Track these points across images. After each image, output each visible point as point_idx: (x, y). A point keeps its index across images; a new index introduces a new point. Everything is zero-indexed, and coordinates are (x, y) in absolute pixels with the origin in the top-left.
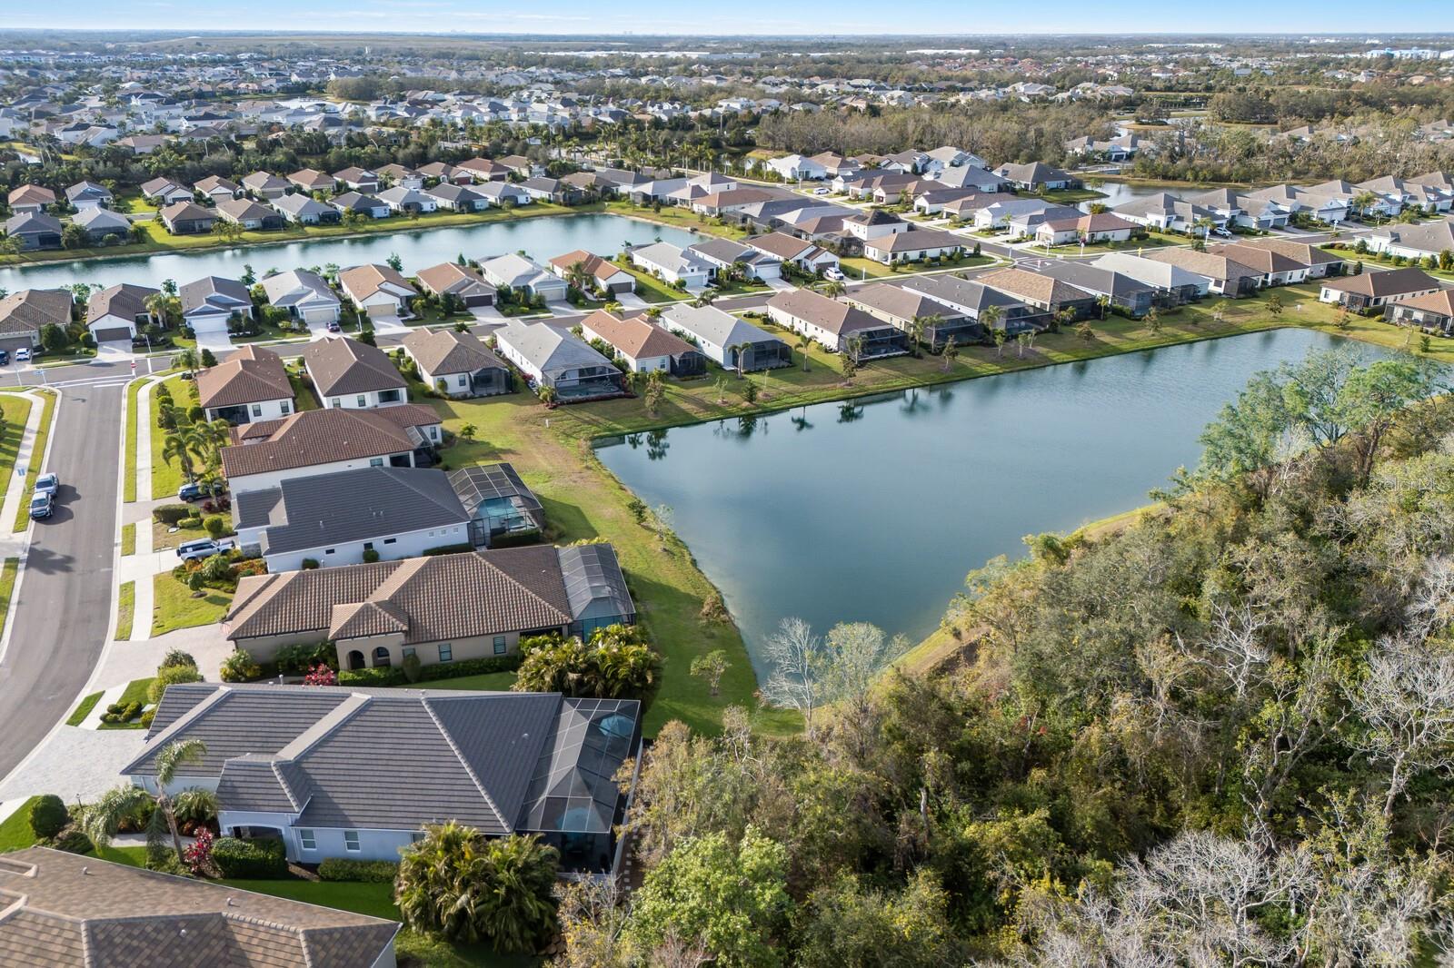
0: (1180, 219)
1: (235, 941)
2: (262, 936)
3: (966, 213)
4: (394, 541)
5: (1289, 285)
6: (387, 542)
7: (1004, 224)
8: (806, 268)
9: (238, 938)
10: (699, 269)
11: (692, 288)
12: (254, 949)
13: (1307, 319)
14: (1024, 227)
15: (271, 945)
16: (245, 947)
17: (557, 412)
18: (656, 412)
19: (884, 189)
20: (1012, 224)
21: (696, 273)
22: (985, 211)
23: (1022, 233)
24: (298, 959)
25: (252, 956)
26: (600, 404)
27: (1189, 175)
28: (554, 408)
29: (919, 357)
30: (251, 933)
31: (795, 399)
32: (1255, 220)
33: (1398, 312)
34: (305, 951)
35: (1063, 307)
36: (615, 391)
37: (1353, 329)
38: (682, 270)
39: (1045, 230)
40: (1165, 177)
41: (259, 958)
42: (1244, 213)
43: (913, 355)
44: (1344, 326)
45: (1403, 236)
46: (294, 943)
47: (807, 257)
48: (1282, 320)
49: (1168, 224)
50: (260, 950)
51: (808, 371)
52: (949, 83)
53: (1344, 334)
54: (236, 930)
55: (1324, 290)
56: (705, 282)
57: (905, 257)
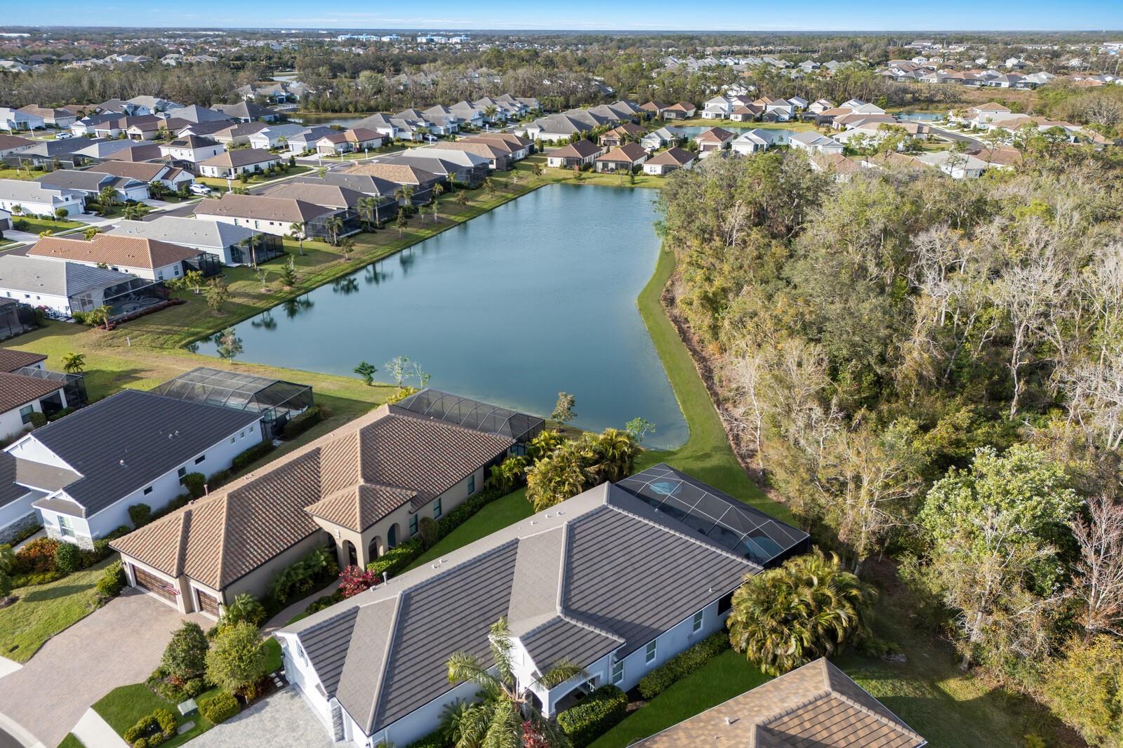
0: (401, 130)
1: (794, 737)
2: (806, 717)
3: (241, 138)
4: (202, 458)
5: (520, 160)
6: (198, 461)
7: (282, 144)
8: (167, 188)
9: (792, 732)
10: (73, 198)
11: (73, 216)
12: (813, 731)
13: (556, 178)
14: (305, 144)
15: (821, 718)
16: (805, 735)
17: (120, 332)
18: (219, 310)
19: (139, 127)
20: (290, 143)
21: (71, 202)
22: (259, 134)
23: (304, 148)
24: (851, 712)
25: (819, 738)
26: (157, 316)
27: (351, 108)
28: (114, 328)
29: (374, 232)
30: (796, 721)
31: (320, 278)
32: (442, 128)
33: (600, 165)
34: (850, 703)
35: (432, 184)
36: (155, 303)
37: (584, 179)
38: (56, 200)
39: (325, 144)
40: (334, 111)
41: (825, 734)
42: (433, 125)
43: (365, 231)
44: (579, 178)
45: (545, 127)
46: (834, 703)
47: (165, 177)
48: (543, 180)
49: (395, 134)
50: (818, 728)
51: (305, 255)
53: (581, 182)
54: (783, 728)
55: (549, 159)
56: (82, 210)
57: (245, 171)
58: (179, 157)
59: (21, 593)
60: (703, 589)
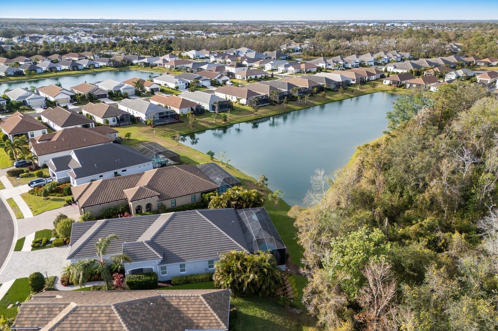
0: (329, 65)
1: (172, 305)
2: (183, 301)
3: (262, 65)
4: (125, 170)
5: (372, 80)
6: (123, 171)
7: (276, 68)
8: (219, 82)
9: (173, 303)
10: (183, 82)
11: (181, 89)
12: (182, 306)
13: (383, 89)
14: (284, 68)
15: (188, 303)
16: (177, 306)
17: (156, 128)
18: (193, 126)
19: (230, 59)
20: (279, 68)
21: (182, 84)
22: (269, 64)
23: (283, 70)
24: (203, 306)
25: (182, 309)
26: (171, 125)
27: (322, 55)
28: (154, 127)
29: (274, 105)
30: (178, 300)
31: (240, 120)
32: (350, 65)
33: (408, 85)
34: (205, 303)
35: (313, 87)
36: (174, 120)
37: (397, 91)
38: (176, 83)
39: (291, 69)
40: (314, 56)
41: (186, 309)
42: (347, 63)
43: (272, 104)
44: (394, 90)
45: (397, 66)
46: (198, 300)
47: (219, 78)
48: (375, 90)
49: (326, 66)
50: (185, 306)
51: (240, 111)
52: (229, 32)
53: (394, 93)
54: (170, 301)
55: (384, 81)
56: (185, 87)
57: (251, 78)
58: (230, 71)
59: (52, 198)
60: (215, 252)
